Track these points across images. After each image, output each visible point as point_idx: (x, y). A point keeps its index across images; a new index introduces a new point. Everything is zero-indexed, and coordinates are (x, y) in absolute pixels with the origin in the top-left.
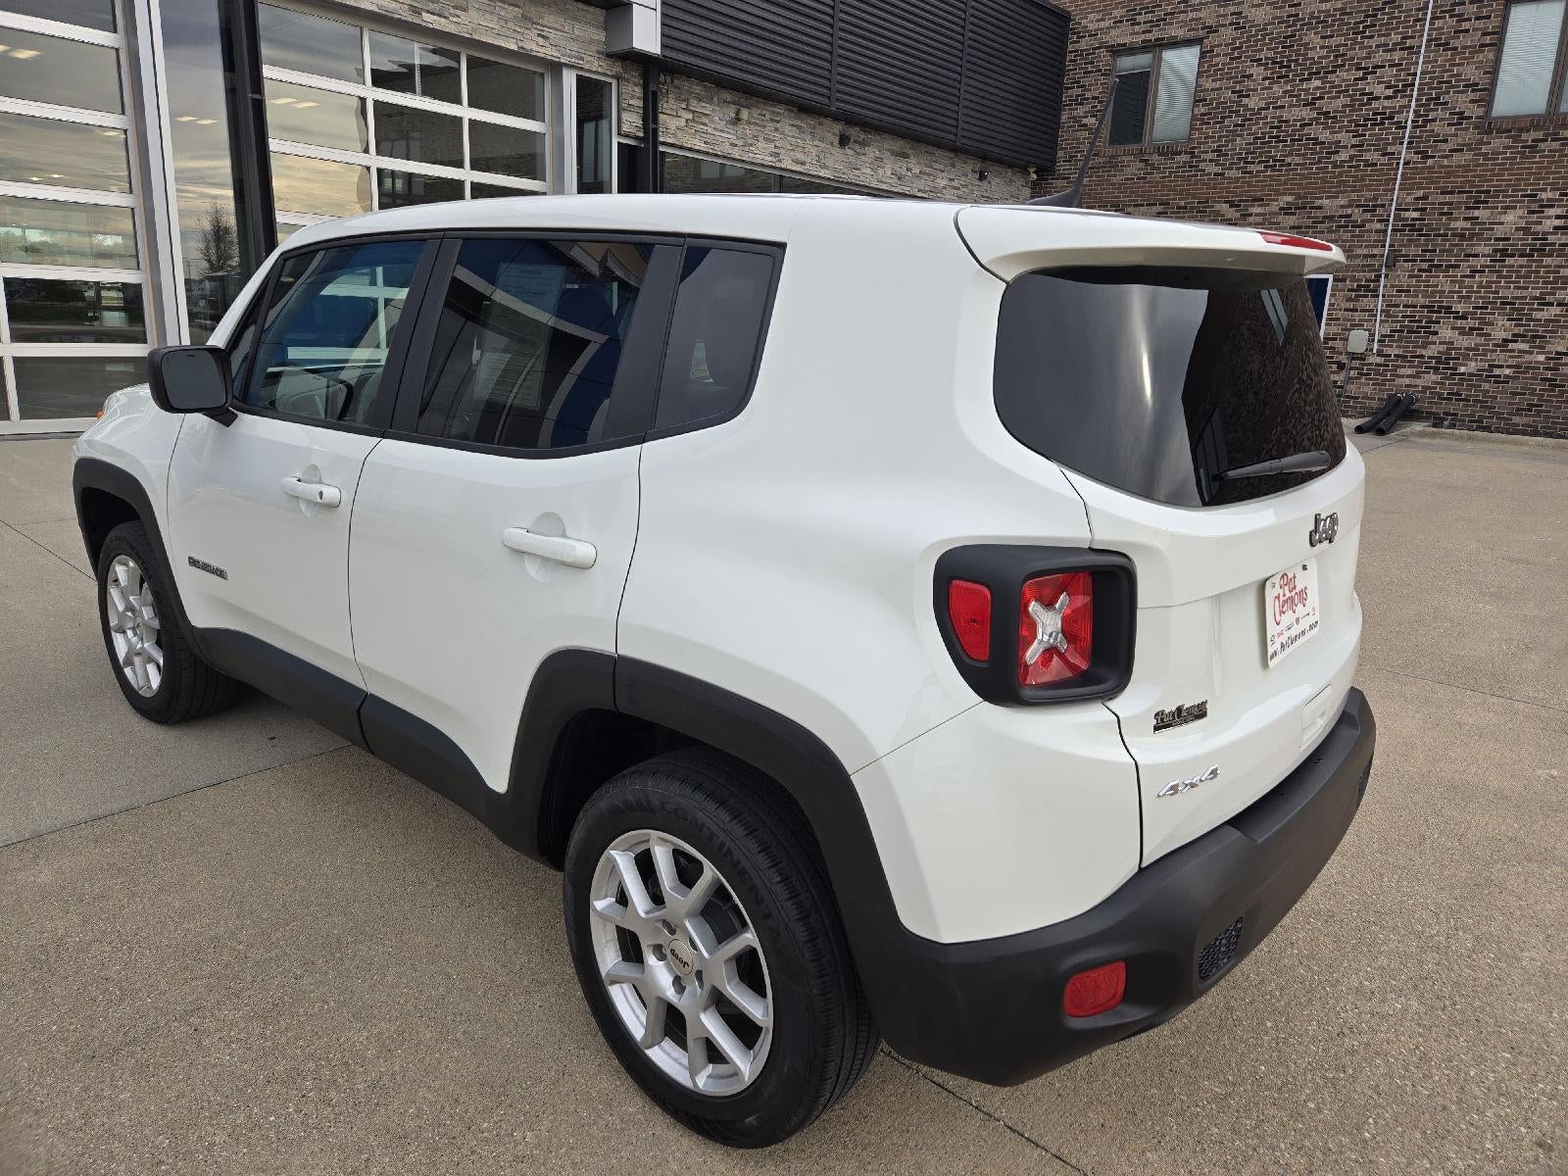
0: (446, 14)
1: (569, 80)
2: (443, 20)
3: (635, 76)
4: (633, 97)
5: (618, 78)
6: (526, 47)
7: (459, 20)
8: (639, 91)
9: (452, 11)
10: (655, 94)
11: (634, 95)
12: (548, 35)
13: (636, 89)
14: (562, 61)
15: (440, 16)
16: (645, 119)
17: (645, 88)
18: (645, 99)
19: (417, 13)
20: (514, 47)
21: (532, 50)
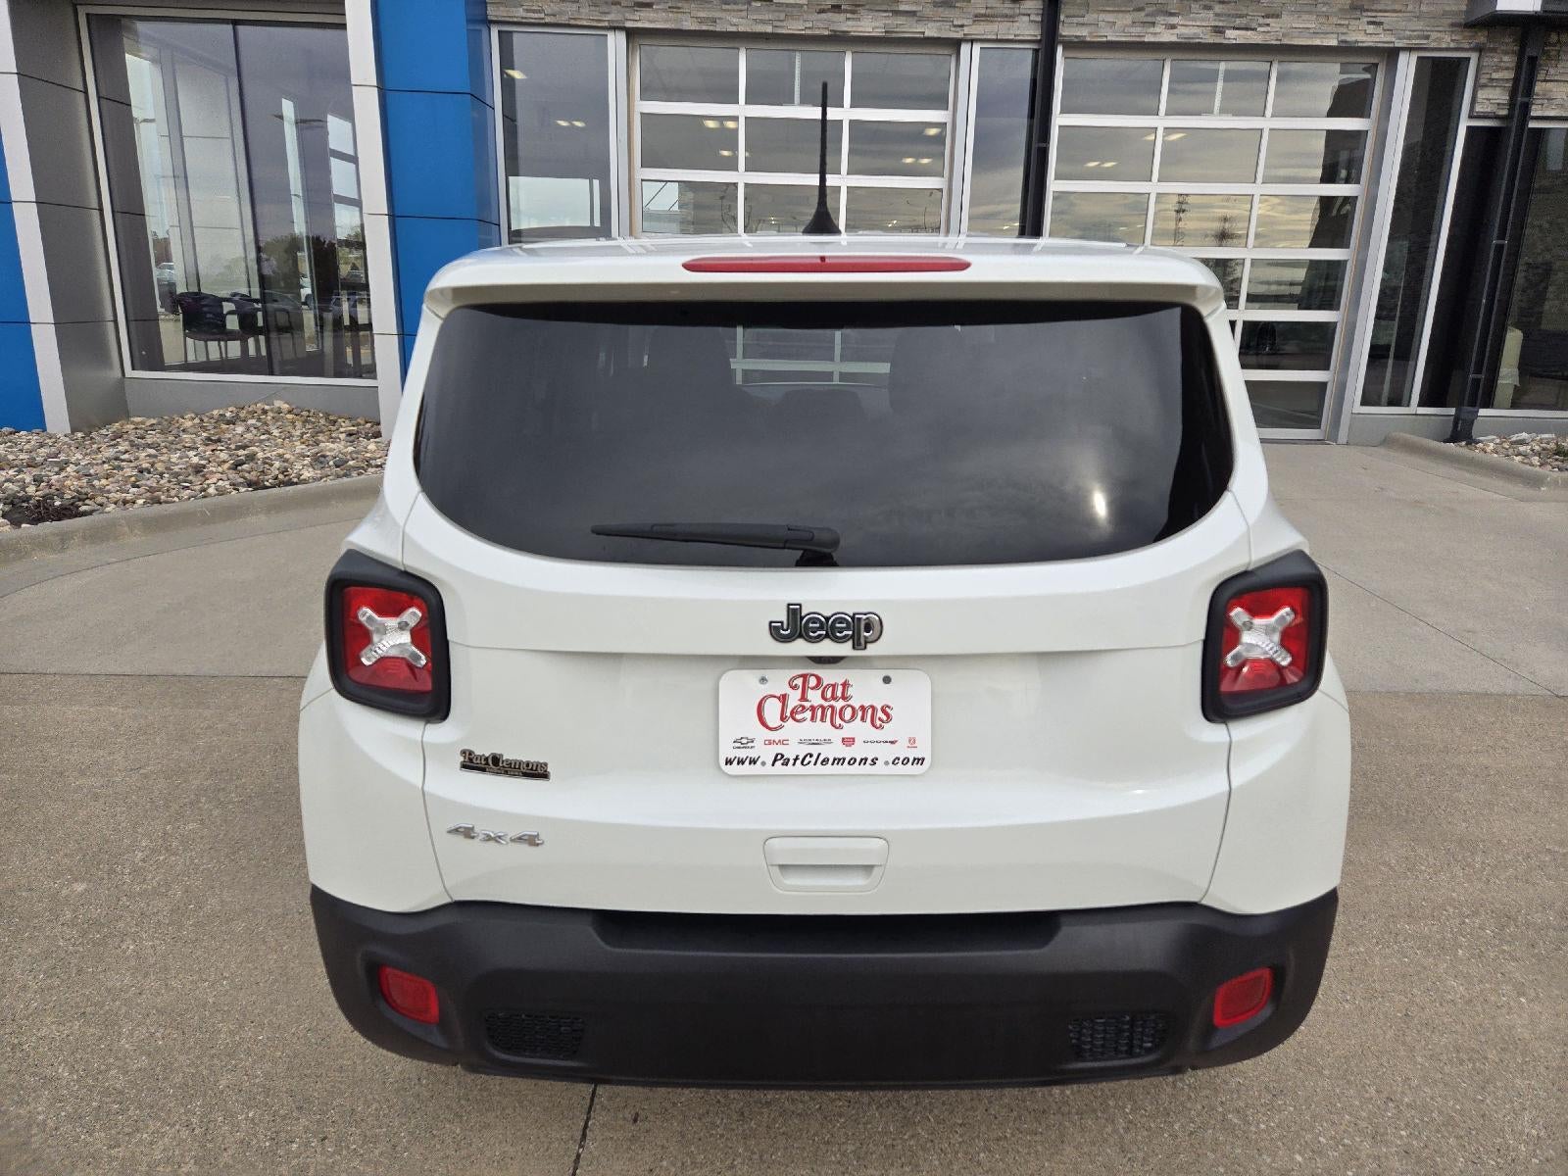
0: (1254, 25)
1: (1407, 68)
2: (1249, 33)
3: (1509, 42)
4: (1498, 69)
5: (1480, 50)
6: (1348, 39)
7: (1269, 29)
8: (1509, 60)
9: (1261, 21)
10: (1533, 61)
11: (1503, 65)
12: (1382, 20)
13: (1506, 58)
14: (1396, 45)
15: (1247, 29)
16: (1513, 94)
17: (1521, 55)
18: (1518, 68)
19: (1220, 32)
20: (1334, 43)
21: (1357, 42)
